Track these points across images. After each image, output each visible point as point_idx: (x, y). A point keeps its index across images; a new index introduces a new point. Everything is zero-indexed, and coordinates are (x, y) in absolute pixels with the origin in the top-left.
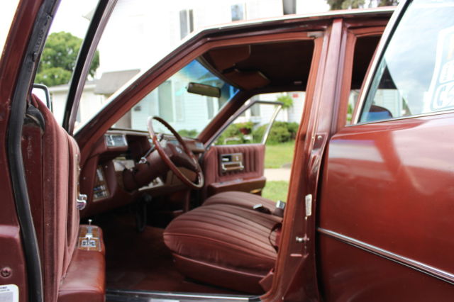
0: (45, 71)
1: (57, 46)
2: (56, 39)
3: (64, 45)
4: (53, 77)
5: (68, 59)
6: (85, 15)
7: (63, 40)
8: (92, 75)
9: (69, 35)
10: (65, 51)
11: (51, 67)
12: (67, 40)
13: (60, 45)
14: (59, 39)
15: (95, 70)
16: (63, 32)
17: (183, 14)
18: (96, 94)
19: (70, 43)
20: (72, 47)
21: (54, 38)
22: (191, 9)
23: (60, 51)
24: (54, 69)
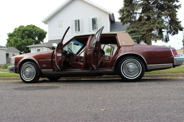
0: (25, 40)
1: (30, 30)
3: (32, 30)
4: (27, 42)
5: (33, 35)
6: (43, 21)
8: (42, 41)
9: (34, 26)
10: (33, 32)
11: (27, 38)
12: (33, 28)
13: (31, 30)
14: (30, 28)
15: (43, 39)
16: (32, 25)
17: (76, 21)
20: (35, 31)
22: (79, 19)
23: (30, 32)
24: (28, 39)
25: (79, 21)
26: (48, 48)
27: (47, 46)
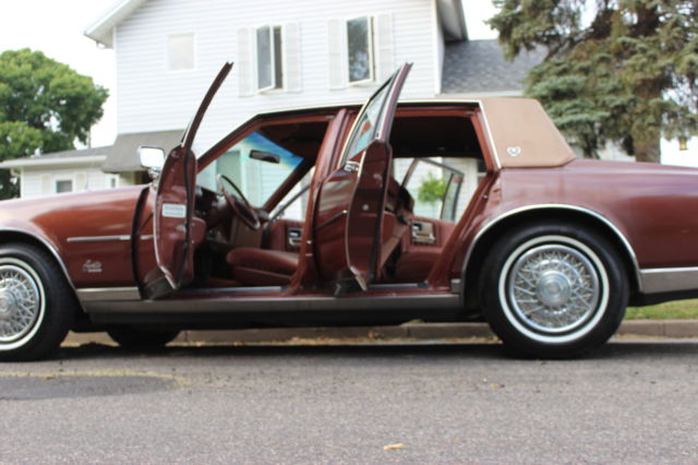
1: (16, 78)
2: (12, 64)
3: (29, 77)
4: (3, 140)
5: (36, 104)
6: (89, 32)
7: (27, 67)
8: (83, 139)
9: (40, 56)
10: (32, 87)
11: (3, 120)
12: (35, 67)
13: (22, 76)
14: (19, 64)
15: (88, 129)
16: (28, 50)
17: (262, 34)
18: (106, 172)
19: (41, 73)
20: (45, 81)
21: (9, 61)
22: (277, 24)
23: (21, 89)
24: (6, 125)
25: (277, 32)
26: (115, 173)
27: (106, 166)
